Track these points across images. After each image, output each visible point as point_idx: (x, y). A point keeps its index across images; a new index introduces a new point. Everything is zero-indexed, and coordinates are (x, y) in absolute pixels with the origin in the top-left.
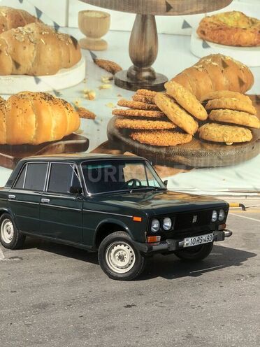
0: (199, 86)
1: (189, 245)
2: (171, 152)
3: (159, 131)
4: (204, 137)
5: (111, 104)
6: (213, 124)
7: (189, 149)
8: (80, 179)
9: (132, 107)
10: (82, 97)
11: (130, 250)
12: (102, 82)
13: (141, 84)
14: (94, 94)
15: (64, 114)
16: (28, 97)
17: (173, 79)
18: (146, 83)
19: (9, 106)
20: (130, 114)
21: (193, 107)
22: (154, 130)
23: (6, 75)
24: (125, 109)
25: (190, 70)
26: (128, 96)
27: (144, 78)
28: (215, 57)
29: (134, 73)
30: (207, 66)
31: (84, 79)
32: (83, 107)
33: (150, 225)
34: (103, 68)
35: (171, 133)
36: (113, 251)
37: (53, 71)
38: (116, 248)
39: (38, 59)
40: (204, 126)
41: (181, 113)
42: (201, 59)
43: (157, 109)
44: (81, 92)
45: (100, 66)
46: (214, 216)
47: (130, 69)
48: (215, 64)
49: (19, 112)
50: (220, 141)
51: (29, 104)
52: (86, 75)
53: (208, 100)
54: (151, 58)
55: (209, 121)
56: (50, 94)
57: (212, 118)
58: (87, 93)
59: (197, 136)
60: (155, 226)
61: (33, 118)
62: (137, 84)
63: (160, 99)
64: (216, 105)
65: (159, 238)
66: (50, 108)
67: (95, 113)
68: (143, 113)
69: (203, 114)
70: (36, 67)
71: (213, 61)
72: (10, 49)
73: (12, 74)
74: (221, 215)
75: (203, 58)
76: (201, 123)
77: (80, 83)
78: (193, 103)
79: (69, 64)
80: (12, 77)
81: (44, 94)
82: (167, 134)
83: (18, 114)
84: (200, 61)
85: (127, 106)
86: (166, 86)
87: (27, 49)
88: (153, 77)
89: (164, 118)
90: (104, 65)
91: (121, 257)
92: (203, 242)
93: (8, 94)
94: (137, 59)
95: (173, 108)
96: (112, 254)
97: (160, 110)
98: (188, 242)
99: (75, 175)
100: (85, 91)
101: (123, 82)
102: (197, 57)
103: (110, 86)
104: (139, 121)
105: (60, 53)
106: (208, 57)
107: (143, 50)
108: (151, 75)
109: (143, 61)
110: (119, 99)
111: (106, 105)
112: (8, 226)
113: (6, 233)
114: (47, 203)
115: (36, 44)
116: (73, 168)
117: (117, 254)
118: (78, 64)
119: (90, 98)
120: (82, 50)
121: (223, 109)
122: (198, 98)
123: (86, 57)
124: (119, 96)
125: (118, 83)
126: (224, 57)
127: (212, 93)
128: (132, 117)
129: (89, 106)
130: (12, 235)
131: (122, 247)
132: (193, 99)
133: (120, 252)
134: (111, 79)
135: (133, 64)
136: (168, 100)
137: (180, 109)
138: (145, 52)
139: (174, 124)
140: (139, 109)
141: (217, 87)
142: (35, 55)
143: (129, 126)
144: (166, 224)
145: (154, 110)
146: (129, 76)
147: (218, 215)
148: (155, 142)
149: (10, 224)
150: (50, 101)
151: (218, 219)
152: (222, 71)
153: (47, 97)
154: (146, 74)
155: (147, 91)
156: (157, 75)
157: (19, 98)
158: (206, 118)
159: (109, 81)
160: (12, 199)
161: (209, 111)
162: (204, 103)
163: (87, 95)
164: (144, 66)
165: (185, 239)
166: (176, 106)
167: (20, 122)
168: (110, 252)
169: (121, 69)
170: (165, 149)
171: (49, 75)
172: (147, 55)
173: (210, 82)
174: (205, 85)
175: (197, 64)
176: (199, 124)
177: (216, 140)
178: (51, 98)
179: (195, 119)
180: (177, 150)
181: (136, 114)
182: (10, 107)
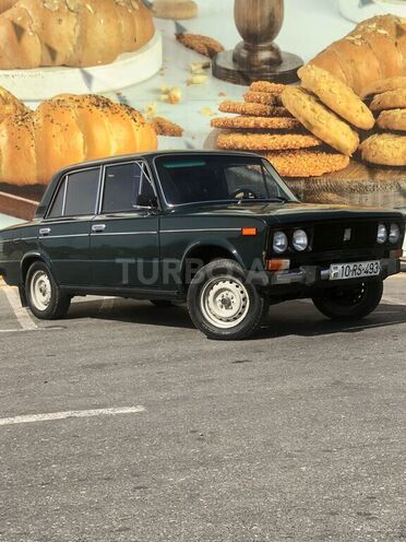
0: (357, 71)
1: (340, 277)
2: (314, 186)
3: (292, 151)
4: (371, 159)
5: (208, 109)
6: (385, 135)
7: (345, 181)
8: (153, 185)
9: (243, 114)
10: (158, 100)
11: (239, 289)
12: (192, 72)
13: (258, 72)
14: (178, 94)
15: (131, 129)
16: (70, 103)
17: (313, 62)
18: (265, 70)
19: (38, 120)
20: (241, 124)
21: (348, 108)
22: (283, 151)
23: (31, 68)
24: (231, 116)
25: (340, 45)
26: (237, 94)
27: (263, 62)
28: (382, 21)
29: (244, 54)
30: (370, 35)
31: (162, 69)
32: (162, 116)
33: (271, 242)
34: (192, 48)
35: (313, 155)
36: (212, 293)
37: (108, 58)
38: (216, 288)
39: (83, 39)
40: (368, 140)
41: (328, 119)
42: (359, 25)
43: (287, 114)
44: (158, 91)
45: (187, 46)
46: (381, 233)
47: (238, 48)
48: (382, 31)
49: (55, 129)
50: (398, 164)
51: (72, 115)
52: (164, 61)
53: (374, 94)
54: (272, 28)
55: (377, 130)
56: (106, 96)
57: (382, 124)
58: (167, 92)
59: (358, 157)
60: (279, 244)
61: (79, 139)
62: (252, 72)
63: (291, 96)
64: (388, 103)
65: (286, 263)
66: (106, 121)
67: (182, 125)
68: (263, 122)
69: (365, 119)
70: (80, 51)
71: (380, 27)
72: (36, 25)
73: (41, 66)
74: (393, 234)
75: (362, 23)
76: (363, 134)
77: (154, 76)
78: (348, 101)
79: (135, 44)
80: (42, 72)
81: (96, 97)
82: (305, 156)
83: (54, 132)
84: (356, 29)
85: (234, 111)
86: (299, 73)
87: (64, 22)
88: (277, 61)
89: (299, 129)
90: (194, 43)
91: (226, 303)
92: (363, 275)
93: (37, 101)
94: (248, 30)
95: (313, 110)
96: (211, 298)
97: (292, 116)
98: (337, 271)
99: (144, 178)
100: (164, 88)
101: (227, 70)
102: (352, 22)
103: (205, 79)
104: (257, 136)
105: (119, 26)
106: (370, 21)
107: (259, 14)
108: (274, 57)
109: (259, 32)
110: (221, 100)
111: (200, 112)
112: (41, 281)
113: (39, 294)
114: (101, 231)
115: (79, 13)
116: (142, 167)
117: (219, 298)
118: (150, 43)
119: (171, 101)
120: (155, 20)
121: (401, 108)
122: (357, 92)
123: (162, 31)
124: (221, 94)
125: (220, 74)
126: (398, 19)
127: (381, 82)
128: (244, 131)
129: (172, 115)
130: (48, 295)
131: (227, 285)
132: (349, 93)
133: (224, 293)
134: (205, 67)
135: (242, 40)
136: (305, 97)
137: (325, 112)
138: (261, 17)
139: (318, 139)
140: (256, 116)
141: (388, 70)
142: (77, 33)
143: (240, 146)
144: (298, 242)
145: (282, 116)
146: (236, 59)
147: (388, 232)
148: (287, 171)
149: (44, 278)
150: (106, 109)
151: (387, 240)
152: (396, 44)
153: (101, 102)
154: (265, 55)
155: (268, 84)
156: (283, 56)
157: (55, 106)
158: (371, 126)
159: (202, 71)
160: (45, 235)
161: (376, 114)
162: (368, 100)
163: (166, 97)
164: (261, 42)
165: (332, 266)
166: (319, 108)
167: (57, 146)
168: (207, 294)
169: (222, 49)
170: (302, 183)
171: (103, 64)
172: (266, 23)
173: (376, 64)
174: (368, 68)
175: (352, 34)
176: (360, 138)
177: (392, 162)
178: (107, 103)
179: (353, 127)
180: (324, 182)
181: (252, 125)
182: (40, 121)
